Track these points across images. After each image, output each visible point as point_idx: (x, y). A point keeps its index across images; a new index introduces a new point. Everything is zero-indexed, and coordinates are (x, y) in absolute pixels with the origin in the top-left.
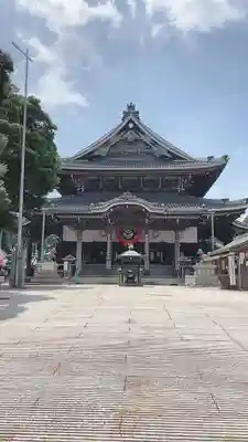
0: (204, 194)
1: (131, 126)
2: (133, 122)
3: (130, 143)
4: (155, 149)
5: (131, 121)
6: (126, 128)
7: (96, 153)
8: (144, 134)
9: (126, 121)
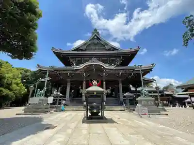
1: (95, 37)
3: (95, 44)
4: (106, 47)
5: (96, 35)
6: (93, 39)
7: (81, 48)
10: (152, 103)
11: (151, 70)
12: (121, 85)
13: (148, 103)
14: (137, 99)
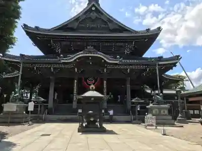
0: (143, 54)
1: (93, 9)
2: (95, 6)
3: (93, 21)
4: (110, 25)
5: (93, 6)
6: (90, 11)
7: (70, 26)
8: (102, 14)
9: (90, 6)
10: (166, 112)
11: (175, 65)
12: (128, 86)
13: (160, 112)
14: (147, 107)
